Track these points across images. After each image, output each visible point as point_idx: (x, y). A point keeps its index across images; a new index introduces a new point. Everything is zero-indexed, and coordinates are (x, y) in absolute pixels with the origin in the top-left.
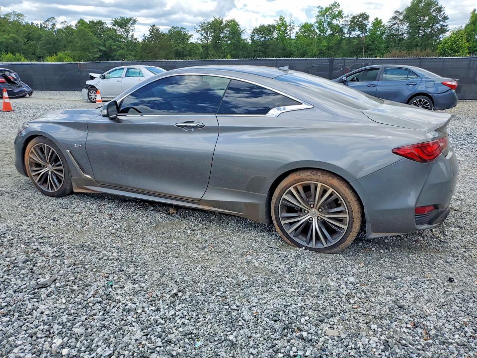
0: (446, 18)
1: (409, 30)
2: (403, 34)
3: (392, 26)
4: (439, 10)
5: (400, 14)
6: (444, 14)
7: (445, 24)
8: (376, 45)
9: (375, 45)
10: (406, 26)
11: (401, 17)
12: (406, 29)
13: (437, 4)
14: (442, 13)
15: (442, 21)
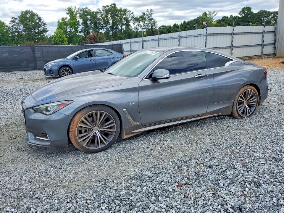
0: (45, 24)
1: (25, 29)
2: (21, 32)
3: (12, 26)
4: (40, 19)
5: (16, 19)
6: (43, 21)
7: (45, 28)
8: (6, 38)
9: (4, 38)
10: (22, 27)
11: (17, 21)
12: (23, 29)
13: (37, 16)
14: (42, 21)
15: (43, 25)
